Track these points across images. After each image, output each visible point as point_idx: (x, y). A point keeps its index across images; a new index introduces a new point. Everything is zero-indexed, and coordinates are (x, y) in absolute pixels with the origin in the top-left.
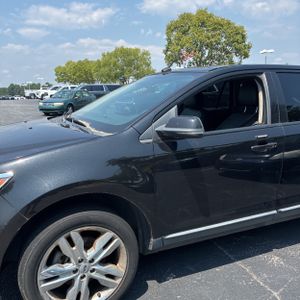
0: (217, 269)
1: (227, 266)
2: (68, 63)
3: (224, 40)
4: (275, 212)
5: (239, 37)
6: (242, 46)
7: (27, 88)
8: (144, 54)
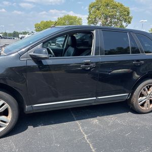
0: (65, 123)
1: (71, 123)
2: (42, 22)
3: (118, 14)
4: (95, 98)
5: (126, 13)
6: (128, 17)
7: (21, 34)
8: (79, 19)
